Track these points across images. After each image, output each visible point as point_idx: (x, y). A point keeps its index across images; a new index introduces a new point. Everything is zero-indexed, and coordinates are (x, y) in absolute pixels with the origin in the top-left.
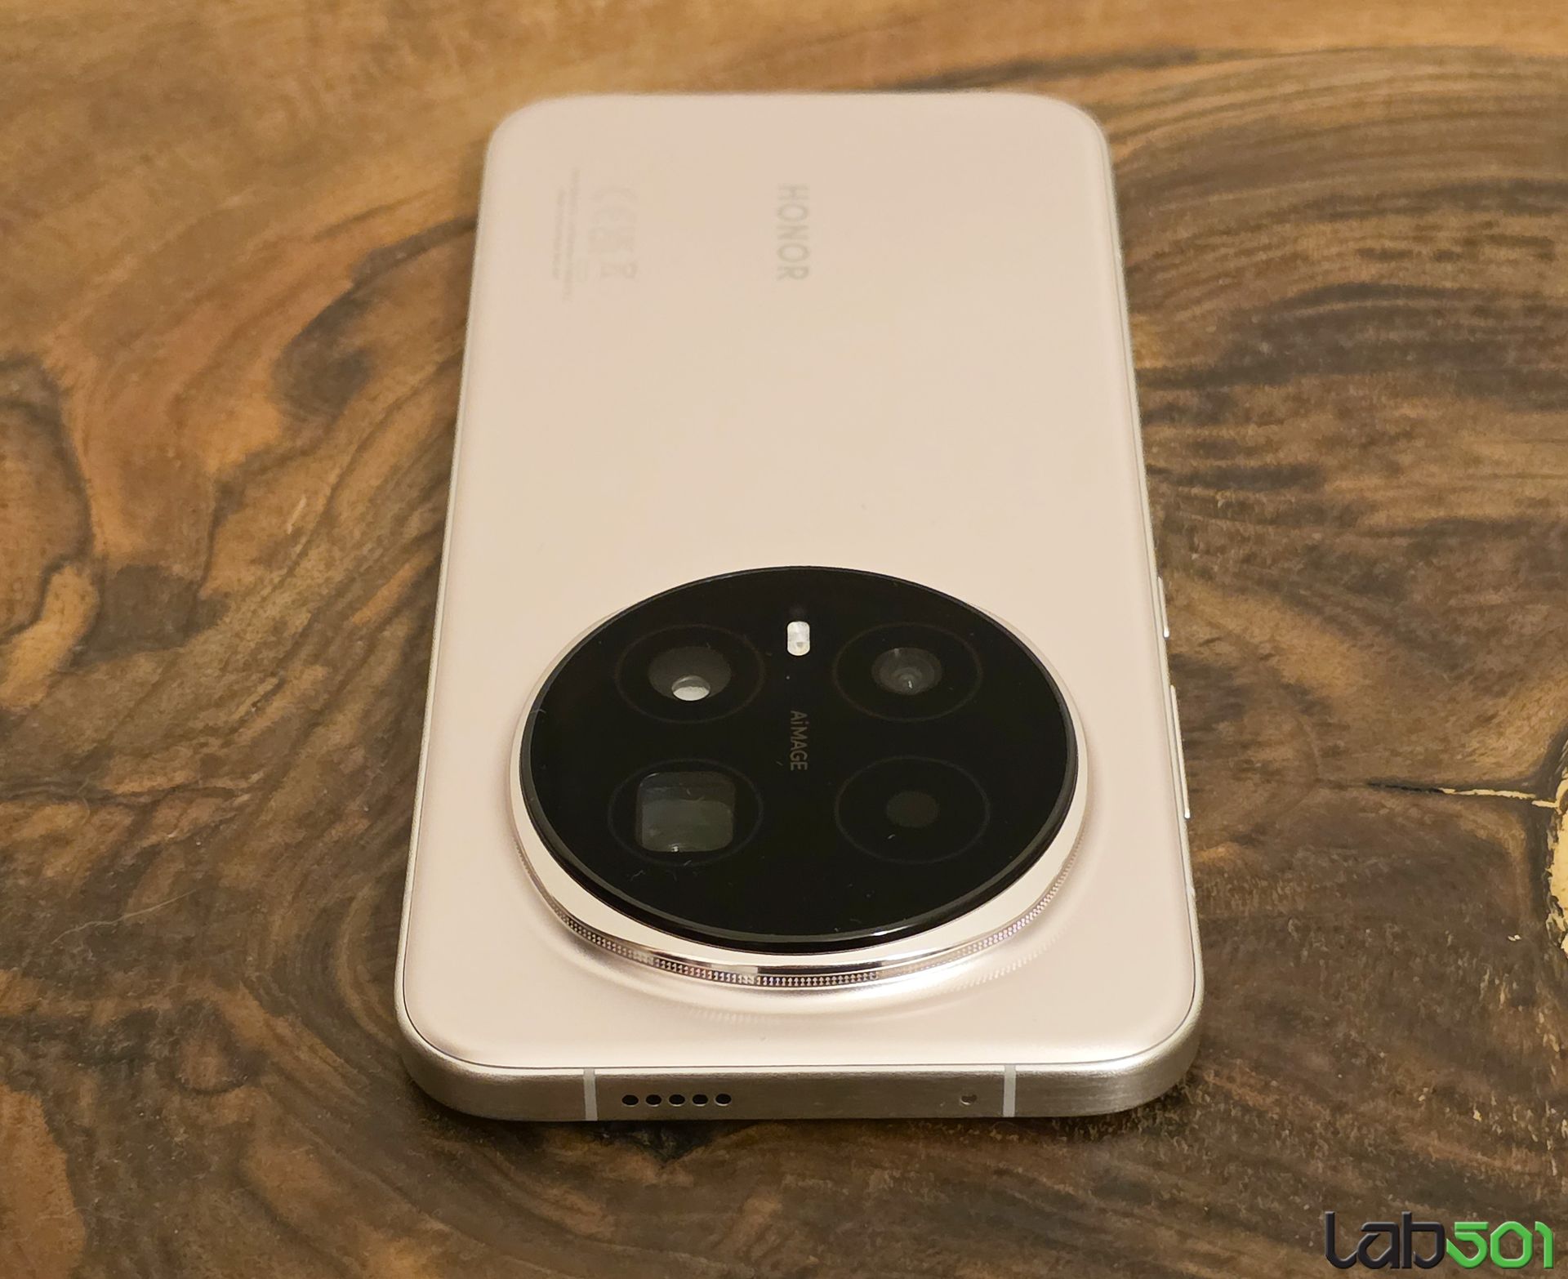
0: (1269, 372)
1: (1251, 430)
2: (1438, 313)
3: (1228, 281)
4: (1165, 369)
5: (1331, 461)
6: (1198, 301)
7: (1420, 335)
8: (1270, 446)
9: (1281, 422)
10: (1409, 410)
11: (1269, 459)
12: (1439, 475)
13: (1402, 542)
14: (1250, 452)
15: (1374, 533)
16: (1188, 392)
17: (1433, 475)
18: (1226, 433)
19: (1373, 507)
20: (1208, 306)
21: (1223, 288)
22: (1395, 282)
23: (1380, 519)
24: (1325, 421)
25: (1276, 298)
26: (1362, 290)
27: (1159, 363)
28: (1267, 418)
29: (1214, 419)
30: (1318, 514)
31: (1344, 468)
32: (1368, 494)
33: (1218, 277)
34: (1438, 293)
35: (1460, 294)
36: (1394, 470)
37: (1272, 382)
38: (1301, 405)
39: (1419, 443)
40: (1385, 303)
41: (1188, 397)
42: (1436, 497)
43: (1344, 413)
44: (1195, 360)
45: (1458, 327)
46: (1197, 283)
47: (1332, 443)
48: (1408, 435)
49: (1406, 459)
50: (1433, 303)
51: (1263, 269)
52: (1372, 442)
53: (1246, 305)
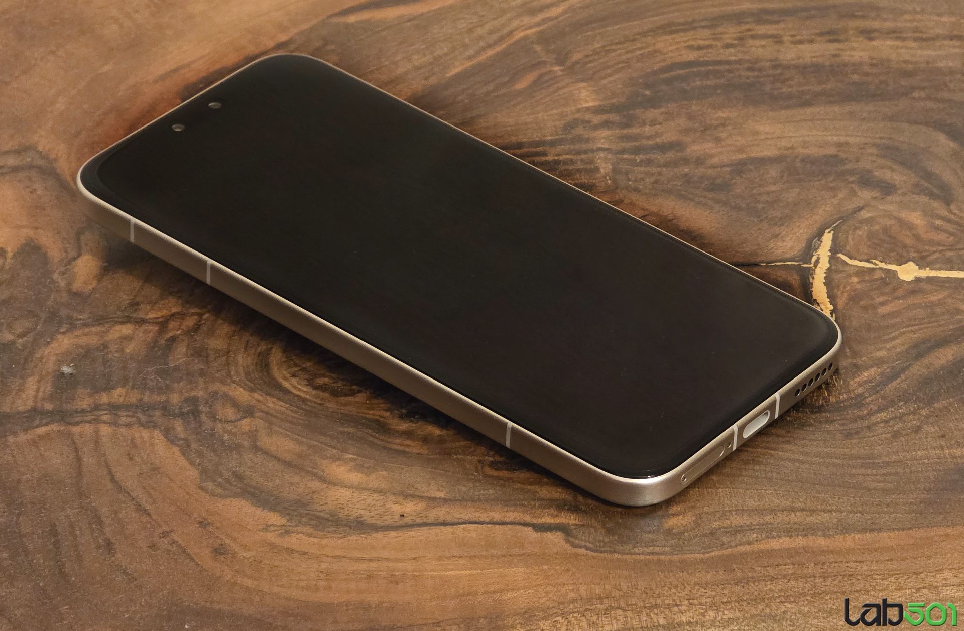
0: (652, 103)
1: (647, 128)
2: (729, 71)
3: (623, 65)
4: (600, 106)
5: (687, 139)
6: (610, 75)
7: (722, 81)
8: (658, 134)
9: (660, 124)
10: (722, 114)
11: (658, 140)
12: (740, 141)
13: (728, 169)
14: (648, 138)
15: (714, 167)
16: (613, 115)
17: (738, 141)
18: (635, 130)
19: (712, 156)
20: (616, 76)
21: (623, 68)
22: (706, 59)
23: (715, 160)
24: (682, 122)
25: (649, 70)
26: (691, 64)
27: (597, 104)
28: (653, 123)
29: (627, 126)
30: (686, 161)
31: (694, 141)
32: (708, 150)
33: (619, 63)
34: (728, 62)
35: (739, 62)
36: (718, 140)
37: (654, 107)
38: (670, 116)
39: (730, 128)
40: (703, 69)
41: (613, 117)
42: (741, 150)
43: (690, 118)
44: (614, 101)
45: (740, 76)
46: (608, 67)
47: (686, 131)
48: (723, 125)
49: (723, 135)
50: (727, 67)
51: (640, 58)
52: (706, 129)
53: (634, 75)
